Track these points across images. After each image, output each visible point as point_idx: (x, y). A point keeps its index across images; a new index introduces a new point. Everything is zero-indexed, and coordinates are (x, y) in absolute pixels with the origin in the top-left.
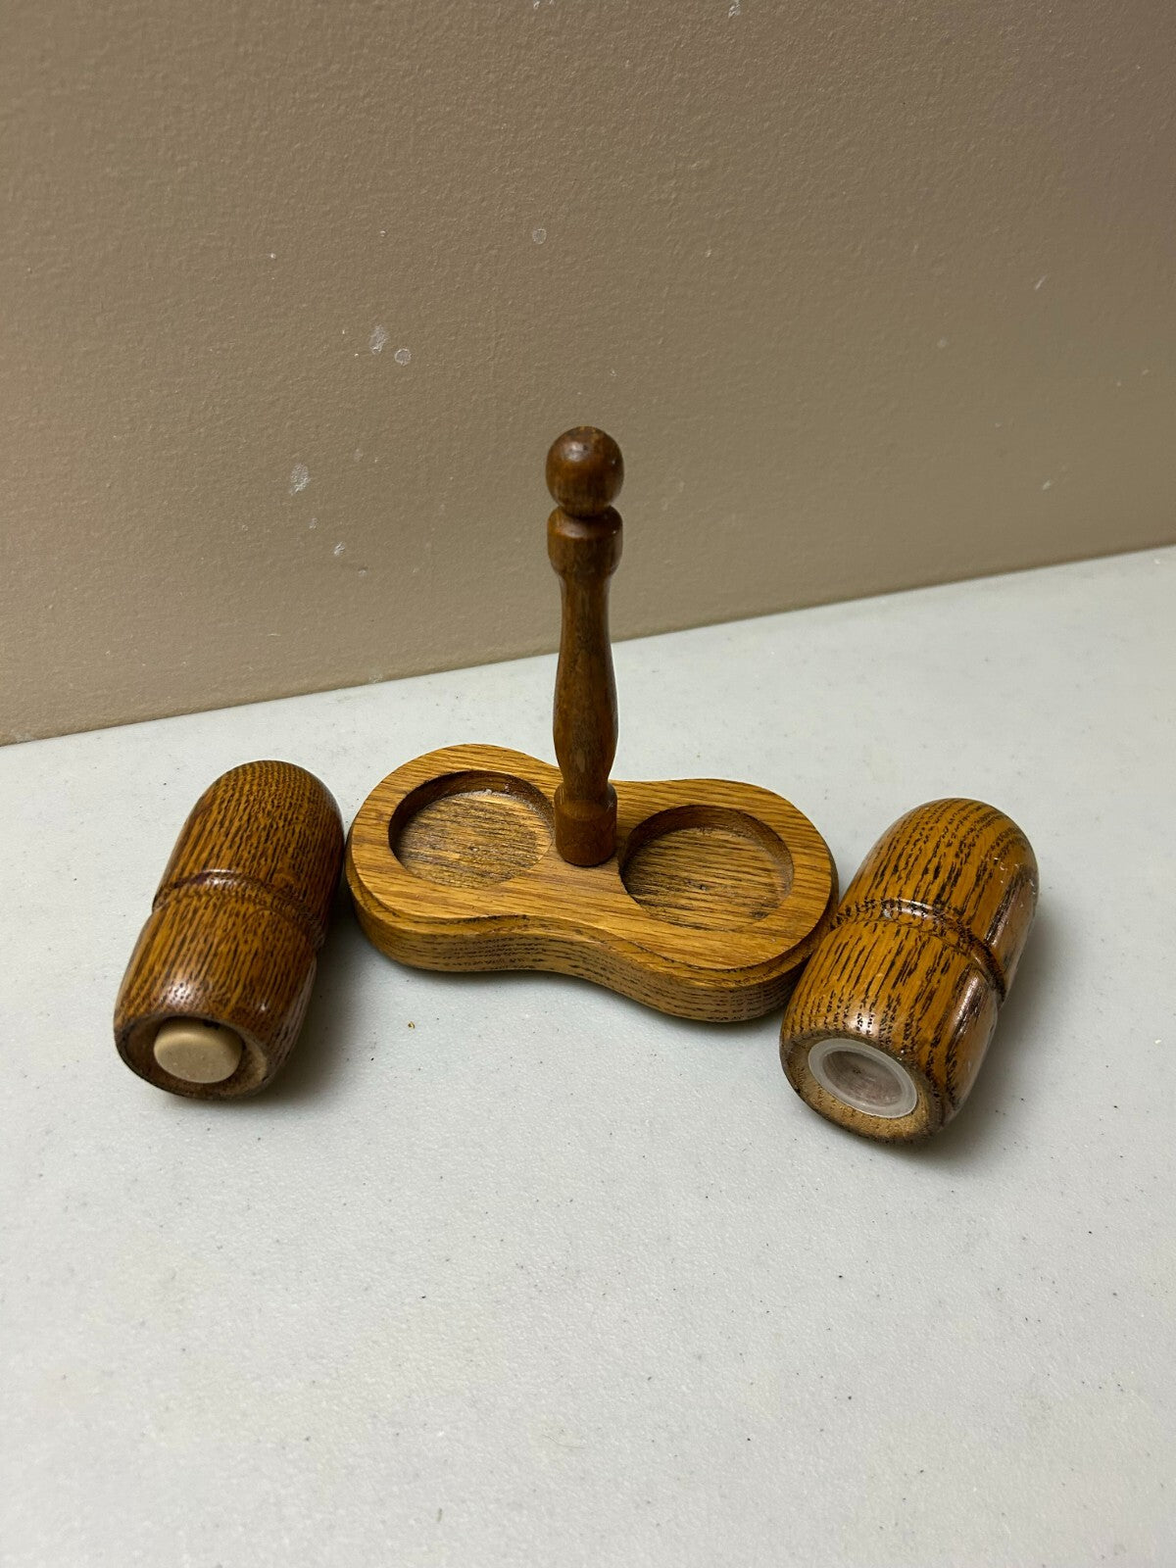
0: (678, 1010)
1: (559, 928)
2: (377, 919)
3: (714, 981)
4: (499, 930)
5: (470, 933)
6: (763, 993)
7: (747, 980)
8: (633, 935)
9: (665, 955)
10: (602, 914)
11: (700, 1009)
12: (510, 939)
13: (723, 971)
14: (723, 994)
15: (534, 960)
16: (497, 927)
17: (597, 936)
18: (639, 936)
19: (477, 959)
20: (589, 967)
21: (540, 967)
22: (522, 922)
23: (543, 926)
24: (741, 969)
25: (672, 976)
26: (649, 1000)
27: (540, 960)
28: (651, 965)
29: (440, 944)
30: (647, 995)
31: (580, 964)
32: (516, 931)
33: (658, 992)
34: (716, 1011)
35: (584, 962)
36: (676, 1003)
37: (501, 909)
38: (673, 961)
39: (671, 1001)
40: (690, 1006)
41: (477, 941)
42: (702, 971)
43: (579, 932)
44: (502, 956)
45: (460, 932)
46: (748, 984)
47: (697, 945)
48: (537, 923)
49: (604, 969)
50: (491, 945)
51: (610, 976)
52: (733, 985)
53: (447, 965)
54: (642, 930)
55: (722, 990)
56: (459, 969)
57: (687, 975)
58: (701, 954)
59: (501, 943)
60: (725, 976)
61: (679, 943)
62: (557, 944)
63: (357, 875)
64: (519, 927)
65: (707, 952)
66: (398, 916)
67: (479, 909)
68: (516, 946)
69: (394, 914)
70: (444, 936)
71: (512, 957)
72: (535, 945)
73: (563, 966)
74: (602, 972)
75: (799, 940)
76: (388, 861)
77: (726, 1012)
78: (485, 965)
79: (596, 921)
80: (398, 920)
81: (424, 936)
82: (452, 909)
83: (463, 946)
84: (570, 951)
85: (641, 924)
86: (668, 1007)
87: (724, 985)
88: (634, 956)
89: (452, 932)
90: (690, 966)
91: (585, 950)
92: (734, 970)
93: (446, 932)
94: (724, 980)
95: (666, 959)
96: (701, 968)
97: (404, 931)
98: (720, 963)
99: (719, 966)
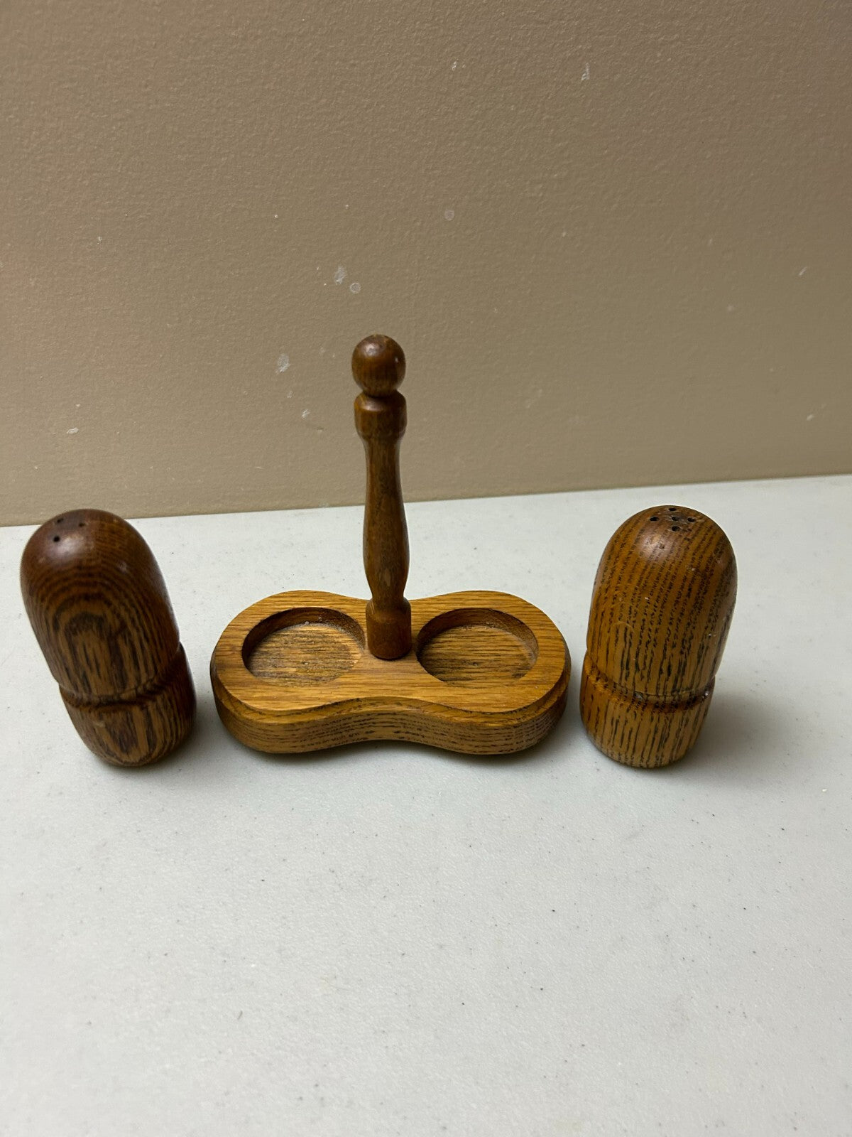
0: (477, 749)
1: (384, 704)
2: (247, 719)
3: (502, 721)
4: (340, 712)
5: (318, 717)
6: (536, 726)
7: (524, 717)
8: (439, 699)
9: (465, 708)
10: (413, 689)
11: (493, 746)
12: (350, 718)
13: (507, 713)
14: (509, 731)
15: (367, 733)
16: (339, 710)
17: (412, 704)
18: (444, 699)
19: (326, 738)
20: (408, 730)
21: (371, 737)
22: (356, 704)
23: (372, 704)
24: (520, 710)
25: (471, 723)
26: (456, 746)
27: (372, 732)
28: (456, 719)
29: (297, 730)
30: (454, 743)
31: (402, 729)
32: (353, 711)
33: (462, 737)
34: (505, 745)
35: (404, 727)
36: (476, 744)
37: (339, 697)
38: (471, 712)
39: (471, 743)
40: (485, 744)
41: (325, 723)
42: (492, 716)
43: (399, 704)
44: (344, 734)
45: (311, 719)
46: (525, 720)
47: (485, 698)
48: (367, 702)
49: (420, 730)
50: (335, 725)
51: (424, 734)
52: (515, 722)
53: (303, 746)
54: (445, 695)
55: (507, 728)
56: (312, 748)
57: (483, 720)
58: (490, 704)
59: (342, 722)
60: (509, 717)
61: (472, 700)
62: (384, 716)
63: (226, 690)
64: (355, 708)
65: (494, 702)
66: (264, 714)
67: (324, 699)
68: (353, 724)
69: (260, 713)
70: (300, 723)
71: (351, 733)
72: (367, 720)
73: (388, 734)
74: (418, 732)
75: (554, 685)
76: (245, 677)
77: (511, 744)
78: (331, 742)
79: (411, 694)
80: (264, 717)
81: (285, 725)
82: (304, 702)
83: (315, 729)
84: (394, 721)
85: (442, 691)
86: (470, 748)
87: (510, 723)
88: (442, 714)
89: (305, 719)
90: (484, 713)
91: (404, 717)
92: (515, 711)
93: (301, 720)
94: (509, 719)
95: (466, 711)
96: (492, 714)
97: (269, 725)
98: (504, 707)
99: (504, 710)
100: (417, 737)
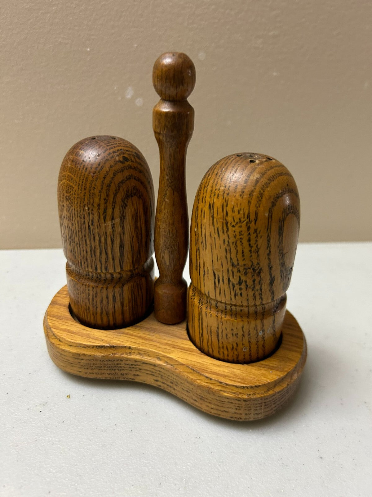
0: (213, 411)
1: (149, 356)
3: (235, 393)
4: (115, 354)
5: (99, 354)
6: (263, 404)
7: (254, 394)
8: (189, 362)
9: (207, 375)
10: (173, 349)
11: (225, 411)
12: (121, 360)
13: (240, 387)
14: (239, 402)
15: (134, 375)
16: (114, 352)
17: (169, 362)
18: (193, 363)
19: (103, 371)
20: (164, 381)
21: (137, 379)
22: (128, 351)
23: (139, 354)
24: (251, 387)
25: (209, 389)
26: (197, 403)
27: (138, 375)
28: (198, 381)
29: (82, 360)
30: (195, 400)
31: (159, 379)
32: (124, 355)
33: (202, 398)
34: (235, 413)
35: (161, 378)
36: (212, 406)
37: (118, 342)
38: (211, 379)
39: (208, 404)
40: (220, 408)
41: (102, 360)
42: (228, 386)
43: (159, 359)
44: (117, 371)
45: (93, 353)
46: (255, 397)
47: (226, 371)
48: (136, 352)
49: (172, 383)
50: (110, 363)
51: (175, 387)
52: (245, 397)
53: (86, 373)
54: (195, 360)
55: (239, 400)
56: (93, 376)
57: (219, 388)
58: (228, 376)
59: (116, 363)
60: (241, 391)
61: (216, 369)
62: (147, 366)
64: (127, 354)
65: (232, 376)
66: (62, 342)
67: (106, 342)
68: (124, 365)
69: (59, 340)
70: (84, 355)
71: (122, 372)
72: (135, 365)
73: (150, 380)
74: (171, 385)
75: (286, 373)
76: (65, 314)
77: (241, 414)
78: (107, 375)
79: (169, 353)
80: (61, 343)
81: (73, 354)
82: (91, 340)
83: (94, 362)
84: (154, 371)
85: (195, 357)
86: (207, 409)
87: (240, 396)
88: (189, 375)
90: (221, 383)
91: (162, 370)
92: (247, 388)
93: (86, 353)
94: (241, 393)
95: (207, 377)
96: (227, 385)
97: (64, 351)
98: (239, 382)
99: (238, 384)
100: (170, 388)
